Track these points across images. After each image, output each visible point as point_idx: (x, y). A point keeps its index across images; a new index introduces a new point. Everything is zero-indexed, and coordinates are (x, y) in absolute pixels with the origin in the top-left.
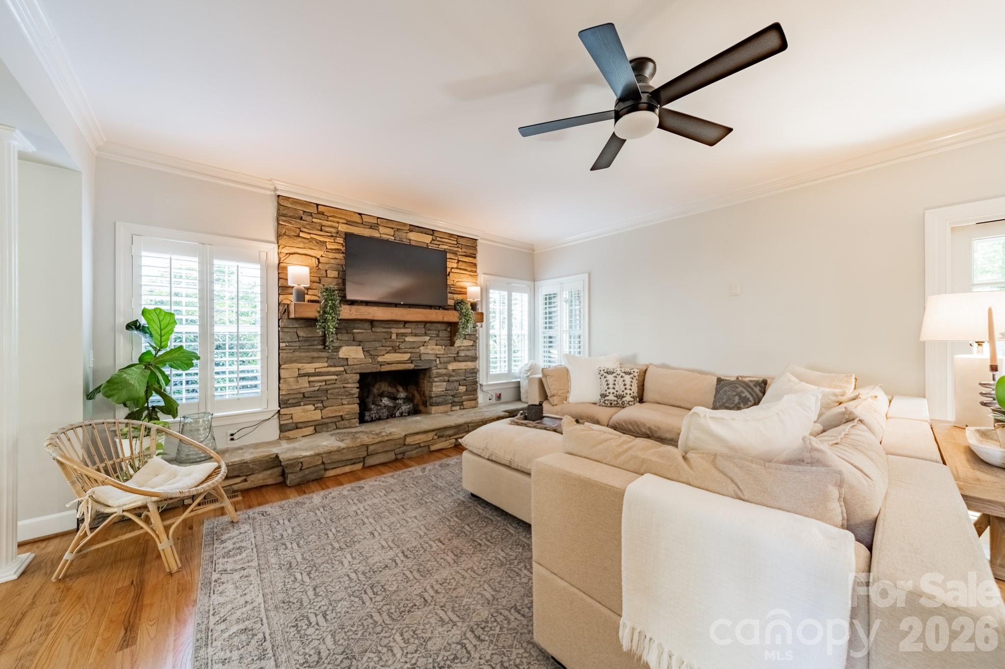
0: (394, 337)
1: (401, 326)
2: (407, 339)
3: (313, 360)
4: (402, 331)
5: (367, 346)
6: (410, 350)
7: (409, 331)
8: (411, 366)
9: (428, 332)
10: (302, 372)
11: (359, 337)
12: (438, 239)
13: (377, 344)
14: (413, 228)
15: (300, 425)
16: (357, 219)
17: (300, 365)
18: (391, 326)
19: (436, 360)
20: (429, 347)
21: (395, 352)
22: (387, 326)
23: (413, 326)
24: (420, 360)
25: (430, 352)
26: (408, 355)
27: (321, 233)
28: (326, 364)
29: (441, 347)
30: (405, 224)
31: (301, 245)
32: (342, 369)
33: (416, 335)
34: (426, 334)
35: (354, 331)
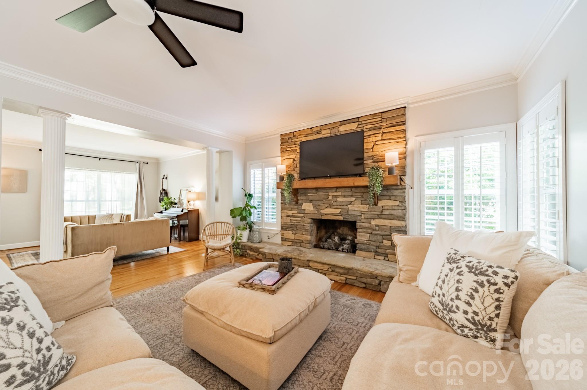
0: (330, 198)
1: (334, 190)
2: (338, 199)
3: (292, 209)
4: (335, 194)
5: (315, 202)
6: (339, 207)
7: (340, 194)
8: (341, 218)
9: (354, 194)
10: (288, 215)
11: (311, 198)
12: (363, 122)
13: (320, 202)
14: (342, 123)
15: (287, 240)
16: (309, 132)
17: (287, 211)
18: (328, 191)
19: (361, 216)
20: (355, 205)
21: (331, 208)
22: (325, 191)
23: (343, 190)
24: (348, 214)
25: (356, 209)
26: (340, 210)
27: (295, 146)
28: (296, 212)
29: (366, 206)
30: (336, 123)
31: (288, 154)
32: (302, 215)
33: (344, 197)
34: (352, 196)
35: (309, 194)
